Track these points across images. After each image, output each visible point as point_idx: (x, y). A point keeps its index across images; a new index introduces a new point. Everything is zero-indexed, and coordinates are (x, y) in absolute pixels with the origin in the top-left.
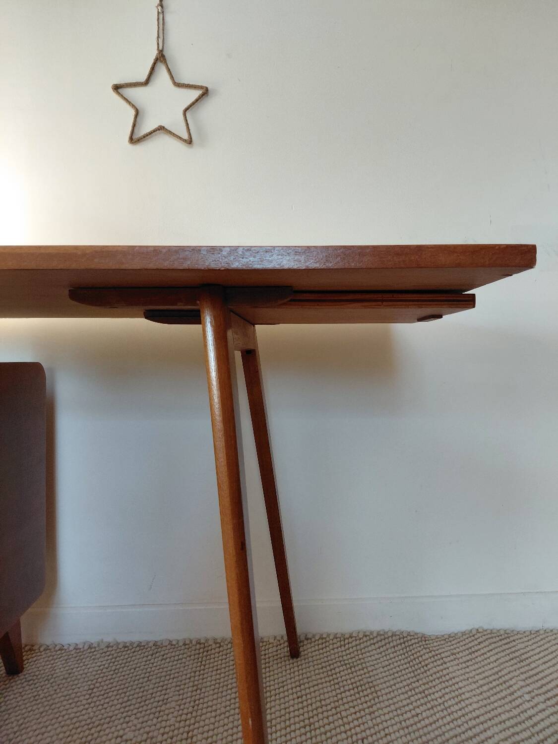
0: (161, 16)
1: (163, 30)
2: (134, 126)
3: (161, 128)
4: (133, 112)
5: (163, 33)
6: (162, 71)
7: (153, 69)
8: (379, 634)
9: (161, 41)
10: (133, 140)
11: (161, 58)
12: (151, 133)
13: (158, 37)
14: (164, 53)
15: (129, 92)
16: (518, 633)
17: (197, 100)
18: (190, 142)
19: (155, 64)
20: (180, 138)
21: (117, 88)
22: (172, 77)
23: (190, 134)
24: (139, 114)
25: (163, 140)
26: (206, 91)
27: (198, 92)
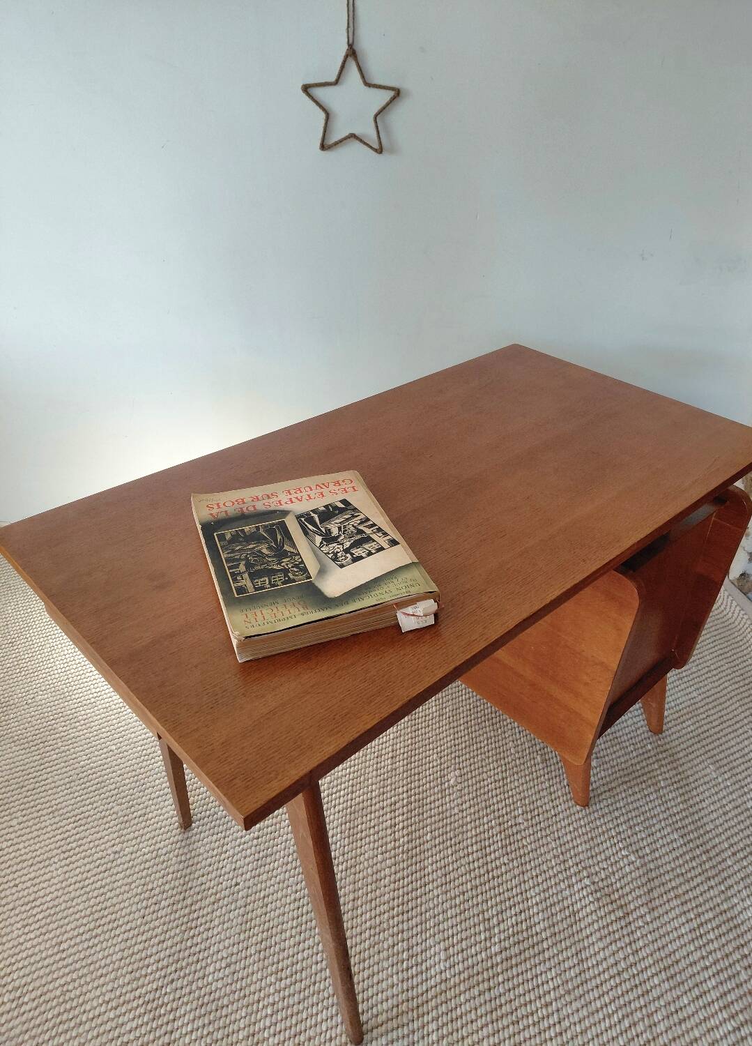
0: (351, 1)
1: (354, 19)
2: (325, 131)
3: (353, 136)
4: (323, 115)
5: (353, 22)
6: (352, 67)
7: (343, 67)
9: (351, 30)
10: (323, 147)
11: (352, 53)
12: (341, 141)
13: (348, 27)
14: (355, 46)
15: (319, 93)
17: (388, 104)
18: (380, 151)
19: (345, 61)
20: (370, 146)
21: (306, 88)
22: (363, 77)
23: (380, 143)
24: (331, 116)
25: (355, 148)
26: (397, 93)
27: (388, 95)
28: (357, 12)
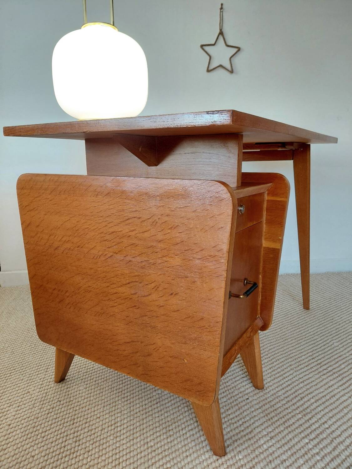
0: (221, 13)
1: (222, 20)
2: (209, 64)
3: (221, 66)
4: (208, 58)
5: (222, 22)
6: (221, 38)
7: (217, 38)
8: (292, 274)
10: (208, 71)
11: (221, 33)
12: (216, 68)
13: (220, 23)
14: (223, 30)
15: (207, 48)
16: (342, 273)
17: (235, 53)
18: (232, 72)
19: (218, 36)
20: (228, 70)
21: (202, 46)
22: (225, 42)
23: (232, 69)
24: (212, 58)
25: (221, 71)
26: (239, 49)
27: (236, 50)
28: (224, 17)
